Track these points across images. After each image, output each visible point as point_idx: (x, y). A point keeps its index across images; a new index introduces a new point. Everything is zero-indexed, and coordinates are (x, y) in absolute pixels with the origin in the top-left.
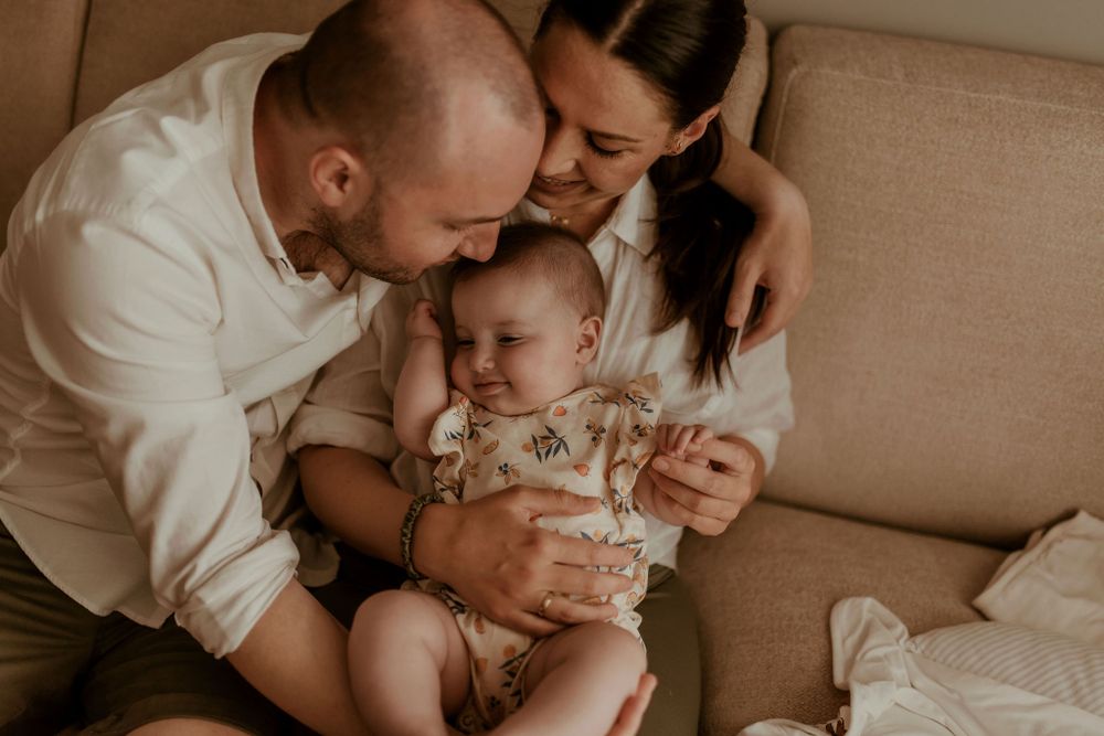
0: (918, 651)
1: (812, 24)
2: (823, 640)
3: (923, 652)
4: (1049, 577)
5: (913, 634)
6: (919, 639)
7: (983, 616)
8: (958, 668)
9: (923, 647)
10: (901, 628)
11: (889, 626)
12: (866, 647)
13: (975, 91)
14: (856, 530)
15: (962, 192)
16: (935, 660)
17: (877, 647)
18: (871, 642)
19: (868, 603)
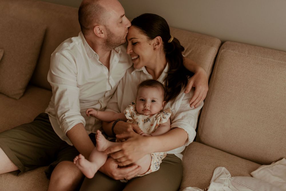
0: (232, 180)
1: (231, 41)
2: (211, 175)
3: (233, 180)
4: (271, 171)
5: (232, 176)
6: (233, 177)
7: (252, 176)
8: (240, 184)
9: (233, 179)
10: (230, 174)
11: (227, 174)
12: (220, 177)
13: (263, 57)
14: (228, 155)
15: (258, 79)
16: (235, 182)
17: (222, 178)
18: (222, 176)
19: (223, 168)
